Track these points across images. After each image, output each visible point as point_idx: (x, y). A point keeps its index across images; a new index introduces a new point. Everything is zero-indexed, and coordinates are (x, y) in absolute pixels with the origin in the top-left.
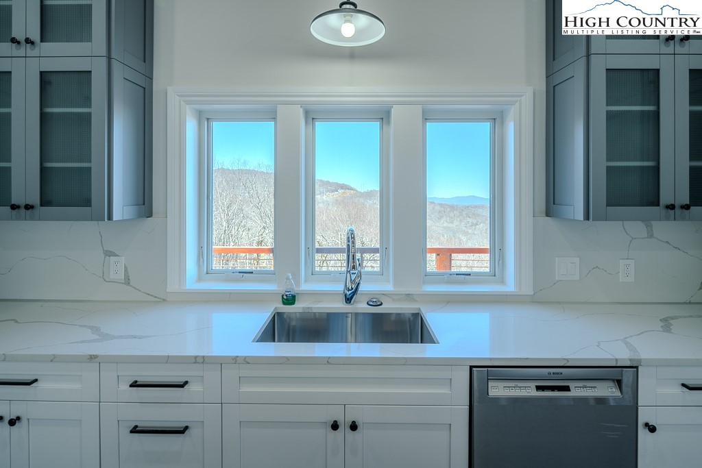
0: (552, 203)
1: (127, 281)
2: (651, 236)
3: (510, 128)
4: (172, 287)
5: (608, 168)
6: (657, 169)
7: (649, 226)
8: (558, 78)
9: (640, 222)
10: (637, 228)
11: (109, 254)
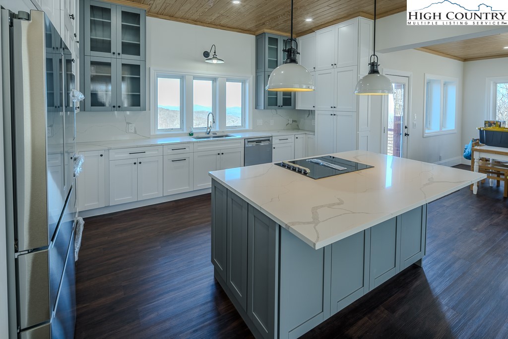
0: (257, 106)
1: (135, 132)
2: (277, 114)
3: (247, 85)
4: (152, 133)
5: (268, 98)
6: (277, 98)
7: (276, 111)
8: (258, 74)
9: (274, 110)
10: (274, 111)
11: (128, 123)
